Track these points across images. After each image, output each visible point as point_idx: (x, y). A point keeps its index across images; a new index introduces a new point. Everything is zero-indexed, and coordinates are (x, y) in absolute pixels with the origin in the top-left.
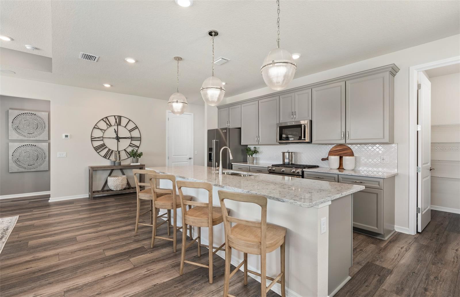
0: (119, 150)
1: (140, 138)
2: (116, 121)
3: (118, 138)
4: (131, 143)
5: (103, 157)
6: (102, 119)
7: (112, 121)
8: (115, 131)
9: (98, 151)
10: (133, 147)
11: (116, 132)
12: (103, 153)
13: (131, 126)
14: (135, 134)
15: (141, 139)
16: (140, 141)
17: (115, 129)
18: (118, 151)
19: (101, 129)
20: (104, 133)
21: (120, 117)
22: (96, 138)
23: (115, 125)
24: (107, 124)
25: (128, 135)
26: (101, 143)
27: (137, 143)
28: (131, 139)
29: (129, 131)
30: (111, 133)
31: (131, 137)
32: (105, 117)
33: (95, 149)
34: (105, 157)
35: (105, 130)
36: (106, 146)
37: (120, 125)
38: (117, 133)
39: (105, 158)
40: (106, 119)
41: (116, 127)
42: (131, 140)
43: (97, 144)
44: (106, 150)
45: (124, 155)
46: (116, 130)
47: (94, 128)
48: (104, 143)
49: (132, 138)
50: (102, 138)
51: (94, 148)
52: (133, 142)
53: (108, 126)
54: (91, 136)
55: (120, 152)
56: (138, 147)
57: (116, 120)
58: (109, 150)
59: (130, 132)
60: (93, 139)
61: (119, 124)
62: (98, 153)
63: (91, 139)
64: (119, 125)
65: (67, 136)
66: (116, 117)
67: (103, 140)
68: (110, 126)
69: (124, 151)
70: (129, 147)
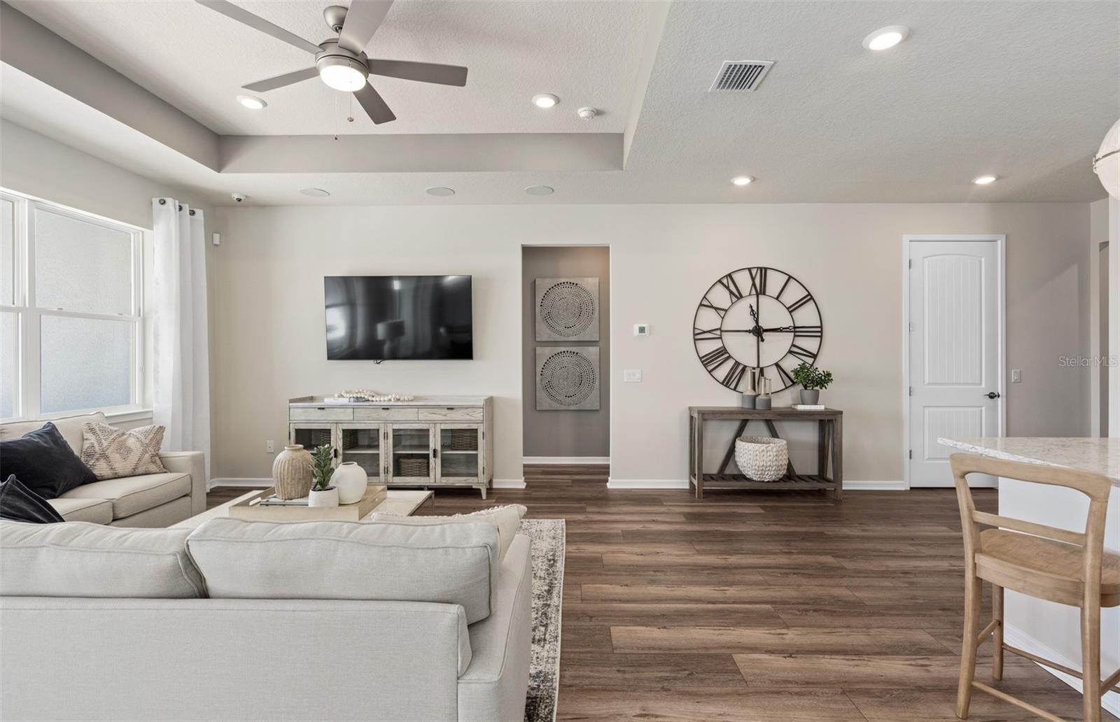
0: (761, 366)
1: (819, 330)
2: (754, 284)
3: (758, 332)
4: (793, 345)
5: (722, 383)
6: (720, 281)
7: (744, 282)
8: (752, 310)
9: (710, 368)
10: (797, 355)
11: (754, 315)
12: (722, 372)
13: (794, 294)
14: (806, 316)
15: (821, 332)
16: (819, 339)
17: (751, 307)
18: (758, 366)
19: (716, 309)
20: (723, 318)
21: (764, 271)
22: (704, 332)
23: (750, 295)
24: (731, 292)
25: (786, 322)
26: (716, 345)
27: (810, 344)
28: (793, 334)
29: (788, 309)
30: (741, 317)
31: (795, 328)
32: (725, 275)
33: (702, 362)
34: (726, 383)
35: (726, 311)
36: (728, 353)
37: (764, 294)
38: (756, 316)
39: (726, 386)
40: (727, 282)
41: (753, 301)
42: (795, 336)
43: (708, 347)
44: (730, 364)
45: (773, 380)
46: (755, 308)
47: (701, 305)
48: (724, 347)
49: (796, 330)
50: (718, 332)
51: (700, 358)
52: (802, 342)
53: (734, 299)
54: (694, 328)
55: (764, 369)
56: (814, 356)
57: (753, 279)
58: (737, 364)
59: (790, 312)
61: (761, 291)
62: (710, 372)
63: (695, 335)
64: (761, 294)
65: (642, 330)
66: (754, 272)
67: (721, 338)
68: (738, 299)
69: (775, 367)
70: (789, 355)
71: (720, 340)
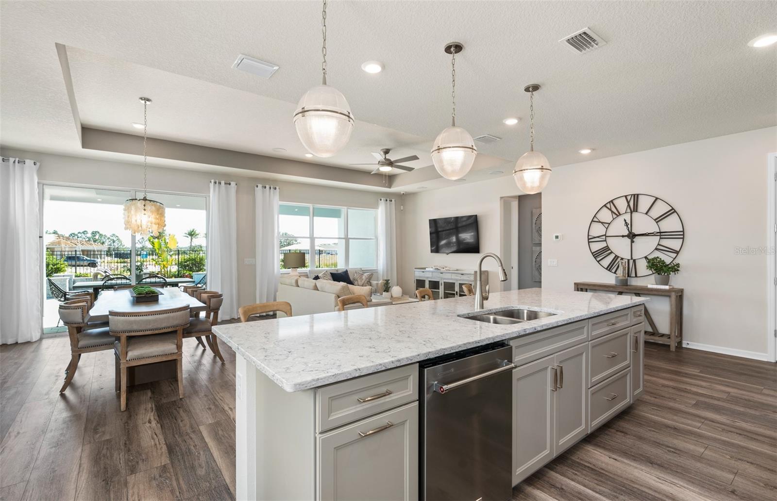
0: (634, 258)
1: (682, 233)
2: (629, 205)
3: (632, 236)
4: (658, 244)
5: (607, 269)
6: (605, 206)
7: (622, 205)
8: (626, 223)
9: (598, 259)
10: (662, 251)
11: (627, 226)
12: (607, 262)
13: (660, 209)
14: (671, 224)
15: (683, 235)
16: (682, 240)
17: (625, 220)
18: (632, 258)
19: (602, 223)
20: (607, 229)
21: (636, 197)
22: (595, 238)
23: (626, 213)
24: (612, 212)
25: (654, 228)
26: (603, 245)
27: (675, 244)
28: (659, 237)
29: (655, 220)
30: (619, 227)
31: (660, 233)
32: (608, 201)
33: (594, 256)
34: (609, 268)
35: (609, 224)
36: (610, 250)
37: (637, 211)
38: (629, 226)
39: (609, 270)
40: (610, 205)
41: (627, 217)
42: (661, 238)
43: (596, 247)
44: (612, 257)
45: (642, 267)
46: (629, 221)
47: (593, 221)
48: (607, 246)
49: (661, 234)
50: (604, 237)
51: (592, 253)
52: (665, 242)
53: (615, 216)
54: (588, 235)
55: (636, 261)
56: (677, 252)
57: (628, 202)
58: (616, 257)
59: (657, 222)
60: (590, 240)
61: (635, 209)
62: (598, 262)
63: (589, 239)
64: (634, 211)
65: (557, 237)
66: (629, 198)
67: (606, 241)
68: (618, 216)
69: (644, 259)
70: (656, 251)
71: (605, 242)
